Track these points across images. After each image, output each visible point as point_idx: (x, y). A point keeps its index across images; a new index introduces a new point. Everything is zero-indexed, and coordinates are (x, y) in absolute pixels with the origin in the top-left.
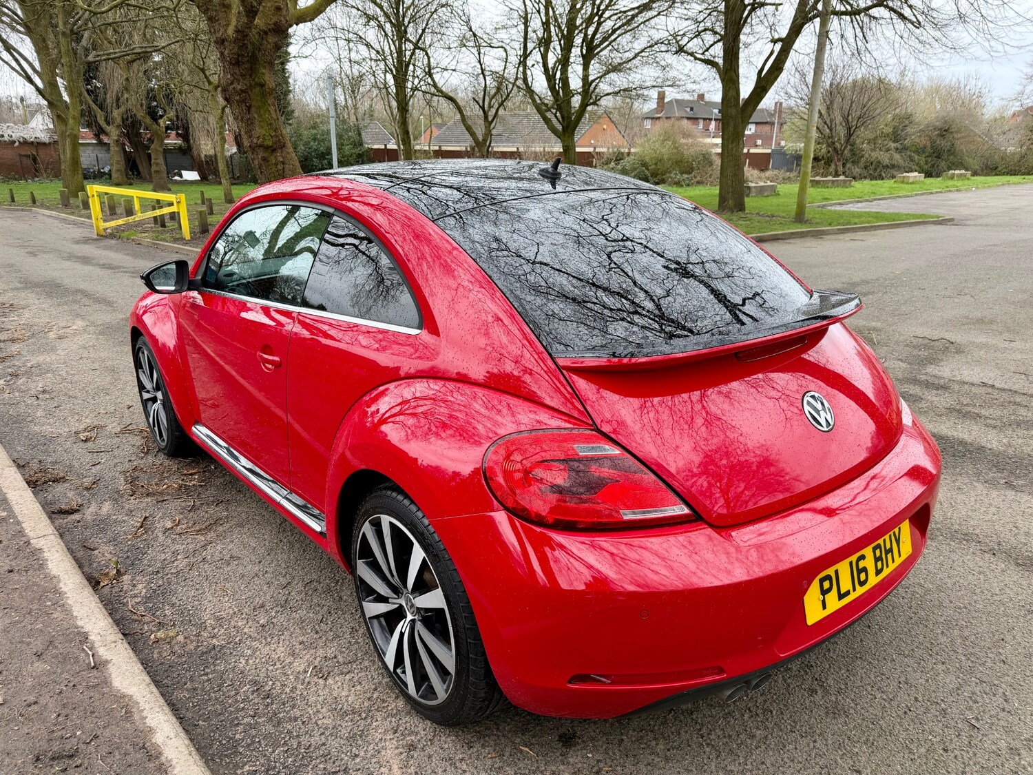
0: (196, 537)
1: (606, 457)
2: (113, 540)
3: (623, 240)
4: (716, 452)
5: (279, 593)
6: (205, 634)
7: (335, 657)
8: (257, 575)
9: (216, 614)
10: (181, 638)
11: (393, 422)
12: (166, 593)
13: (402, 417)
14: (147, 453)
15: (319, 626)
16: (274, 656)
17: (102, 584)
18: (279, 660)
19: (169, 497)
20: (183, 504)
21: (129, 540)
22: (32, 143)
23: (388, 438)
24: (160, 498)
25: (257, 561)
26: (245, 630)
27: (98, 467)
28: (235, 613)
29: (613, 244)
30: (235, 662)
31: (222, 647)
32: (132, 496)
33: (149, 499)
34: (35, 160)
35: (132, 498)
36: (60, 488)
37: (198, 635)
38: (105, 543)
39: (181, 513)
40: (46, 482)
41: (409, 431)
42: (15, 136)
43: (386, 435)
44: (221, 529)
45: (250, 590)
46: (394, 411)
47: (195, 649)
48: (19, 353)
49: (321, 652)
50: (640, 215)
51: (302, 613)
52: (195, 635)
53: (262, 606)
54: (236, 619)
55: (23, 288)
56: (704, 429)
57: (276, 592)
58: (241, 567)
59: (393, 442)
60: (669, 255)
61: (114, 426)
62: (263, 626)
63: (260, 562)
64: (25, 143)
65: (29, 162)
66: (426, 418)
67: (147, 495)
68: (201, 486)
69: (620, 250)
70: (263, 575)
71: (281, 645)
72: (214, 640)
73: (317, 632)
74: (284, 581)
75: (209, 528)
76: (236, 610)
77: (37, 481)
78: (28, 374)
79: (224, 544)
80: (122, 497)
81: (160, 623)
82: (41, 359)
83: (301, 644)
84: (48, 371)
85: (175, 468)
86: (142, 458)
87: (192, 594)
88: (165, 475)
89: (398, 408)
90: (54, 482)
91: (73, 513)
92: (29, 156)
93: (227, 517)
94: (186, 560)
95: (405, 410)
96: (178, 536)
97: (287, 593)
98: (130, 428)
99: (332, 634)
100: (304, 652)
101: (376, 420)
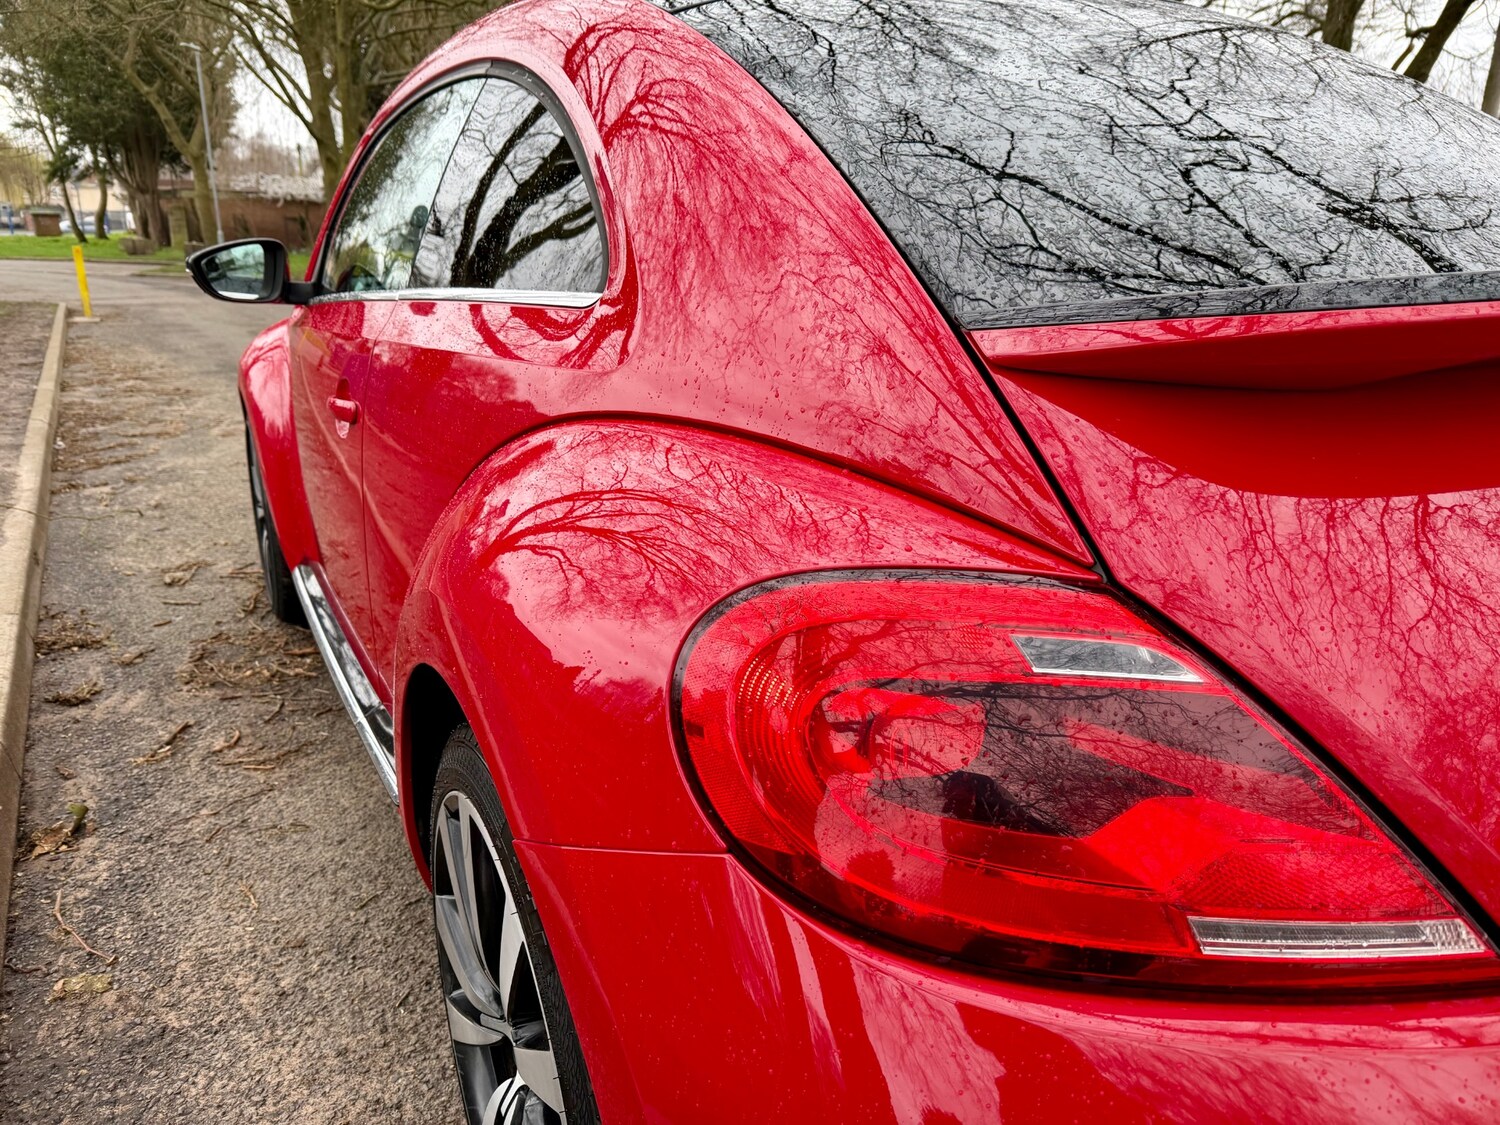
0: (253, 774)
1: (1116, 689)
2: (110, 766)
3: (1219, 138)
4: (1468, 702)
5: (348, 919)
6: (161, 996)
7: (399, 1106)
8: (323, 870)
9: (204, 951)
10: (110, 998)
11: (533, 548)
12: (140, 885)
13: (562, 539)
14: (251, 612)
15: (395, 1015)
16: (271, 1079)
17: (38, 851)
18: (276, 1092)
19: (247, 692)
20: (263, 708)
21: (137, 766)
22: (301, 202)
23: (510, 599)
24: (230, 693)
25: (337, 838)
26: (244, 1000)
27: (165, 629)
28: (241, 953)
29: (1197, 145)
30: (186, 1080)
31: (181, 1034)
32: (187, 683)
33: (210, 693)
34: (303, 224)
35: (186, 688)
36: (85, 658)
37: (148, 996)
38: (95, 767)
39: (250, 725)
40: (69, 647)
41: (578, 584)
42: (281, 193)
43: (506, 587)
44: (303, 763)
45: (294, 904)
46: (545, 515)
47: (124, 1032)
48: (156, 452)
49: (372, 1087)
50: (1258, 89)
51: (372, 974)
52: (141, 997)
53: (302, 945)
54: (237, 967)
55: (216, 372)
56: (1429, 629)
57: (343, 915)
58: (301, 848)
59: (518, 613)
60: (1331, 180)
61: (225, 566)
62: (283, 994)
63: (340, 842)
64: (292, 202)
65: (294, 227)
66: (638, 552)
67: (213, 685)
68: (309, 678)
69: (1211, 163)
70: (335, 873)
71: (296, 1051)
72: (172, 1015)
73: (384, 1030)
74: (367, 890)
75: (281, 760)
76: (248, 945)
77: (54, 643)
78: (151, 481)
79: (293, 794)
80: (170, 684)
81: (90, 954)
82: (180, 461)
83: (339, 1054)
84: (179, 479)
85: (280, 642)
86: (240, 620)
87: (185, 894)
88: (261, 652)
89: (559, 510)
90: (81, 647)
91: (76, 705)
92: (294, 219)
93: (324, 741)
94: (212, 820)
95: (584, 517)
96: (222, 770)
97: (363, 920)
98: (249, 570)
99: (414, 1038)
100: (338, 1079)
101: (492, 537)
